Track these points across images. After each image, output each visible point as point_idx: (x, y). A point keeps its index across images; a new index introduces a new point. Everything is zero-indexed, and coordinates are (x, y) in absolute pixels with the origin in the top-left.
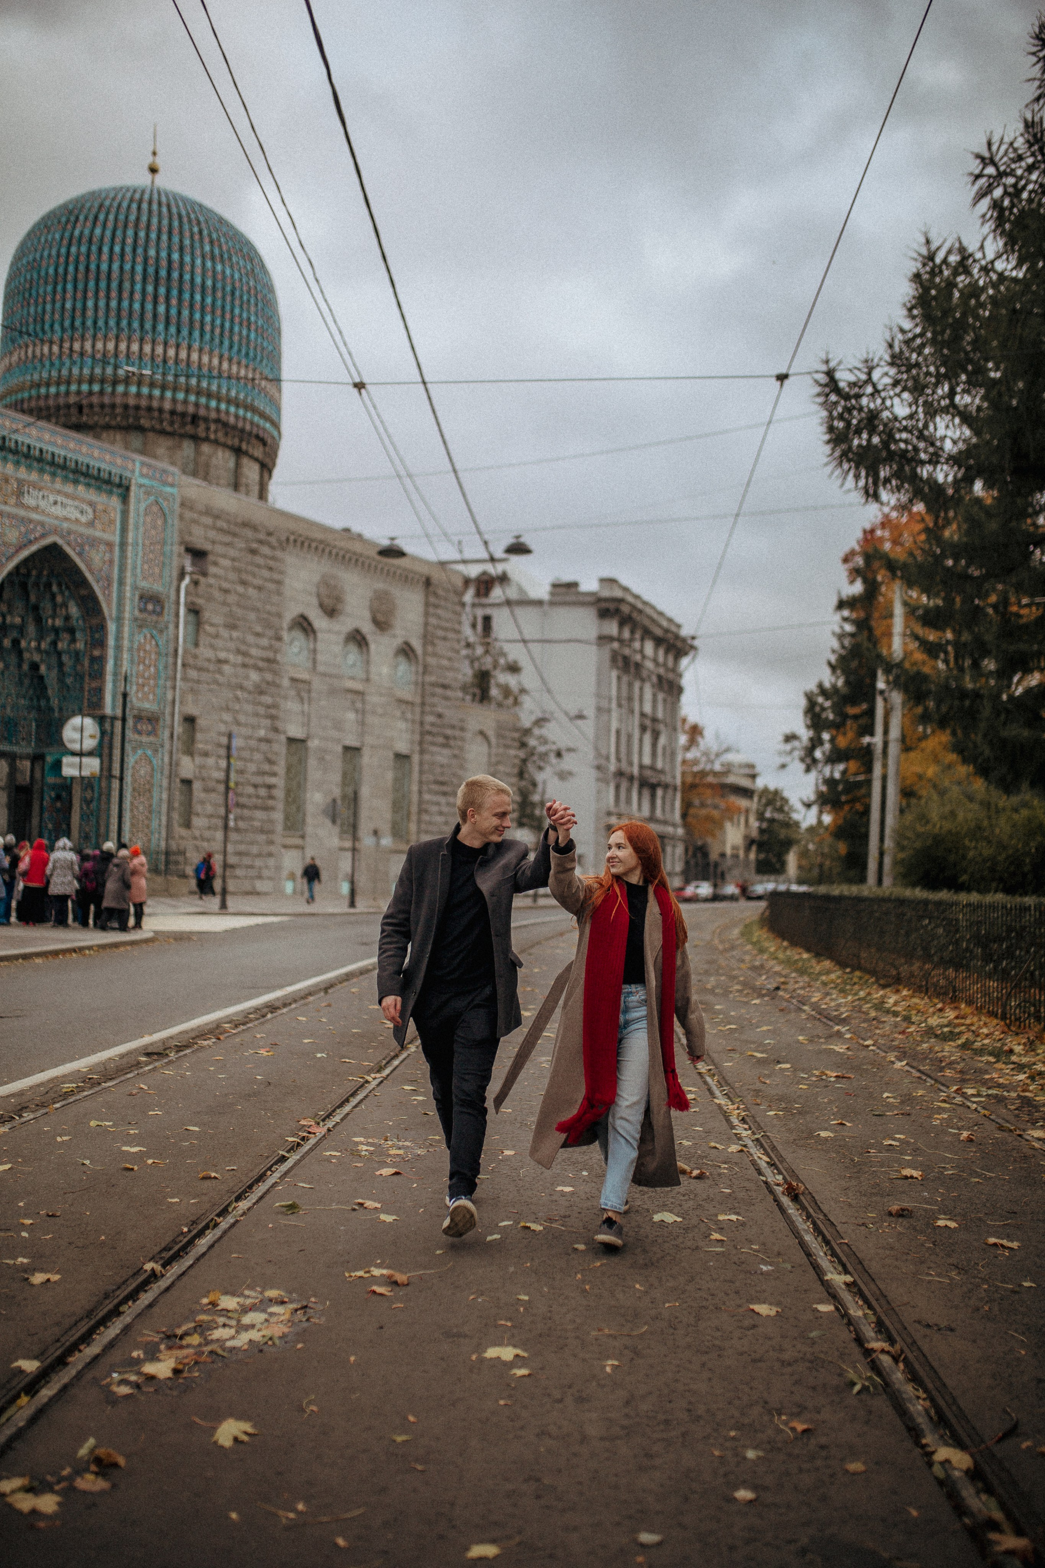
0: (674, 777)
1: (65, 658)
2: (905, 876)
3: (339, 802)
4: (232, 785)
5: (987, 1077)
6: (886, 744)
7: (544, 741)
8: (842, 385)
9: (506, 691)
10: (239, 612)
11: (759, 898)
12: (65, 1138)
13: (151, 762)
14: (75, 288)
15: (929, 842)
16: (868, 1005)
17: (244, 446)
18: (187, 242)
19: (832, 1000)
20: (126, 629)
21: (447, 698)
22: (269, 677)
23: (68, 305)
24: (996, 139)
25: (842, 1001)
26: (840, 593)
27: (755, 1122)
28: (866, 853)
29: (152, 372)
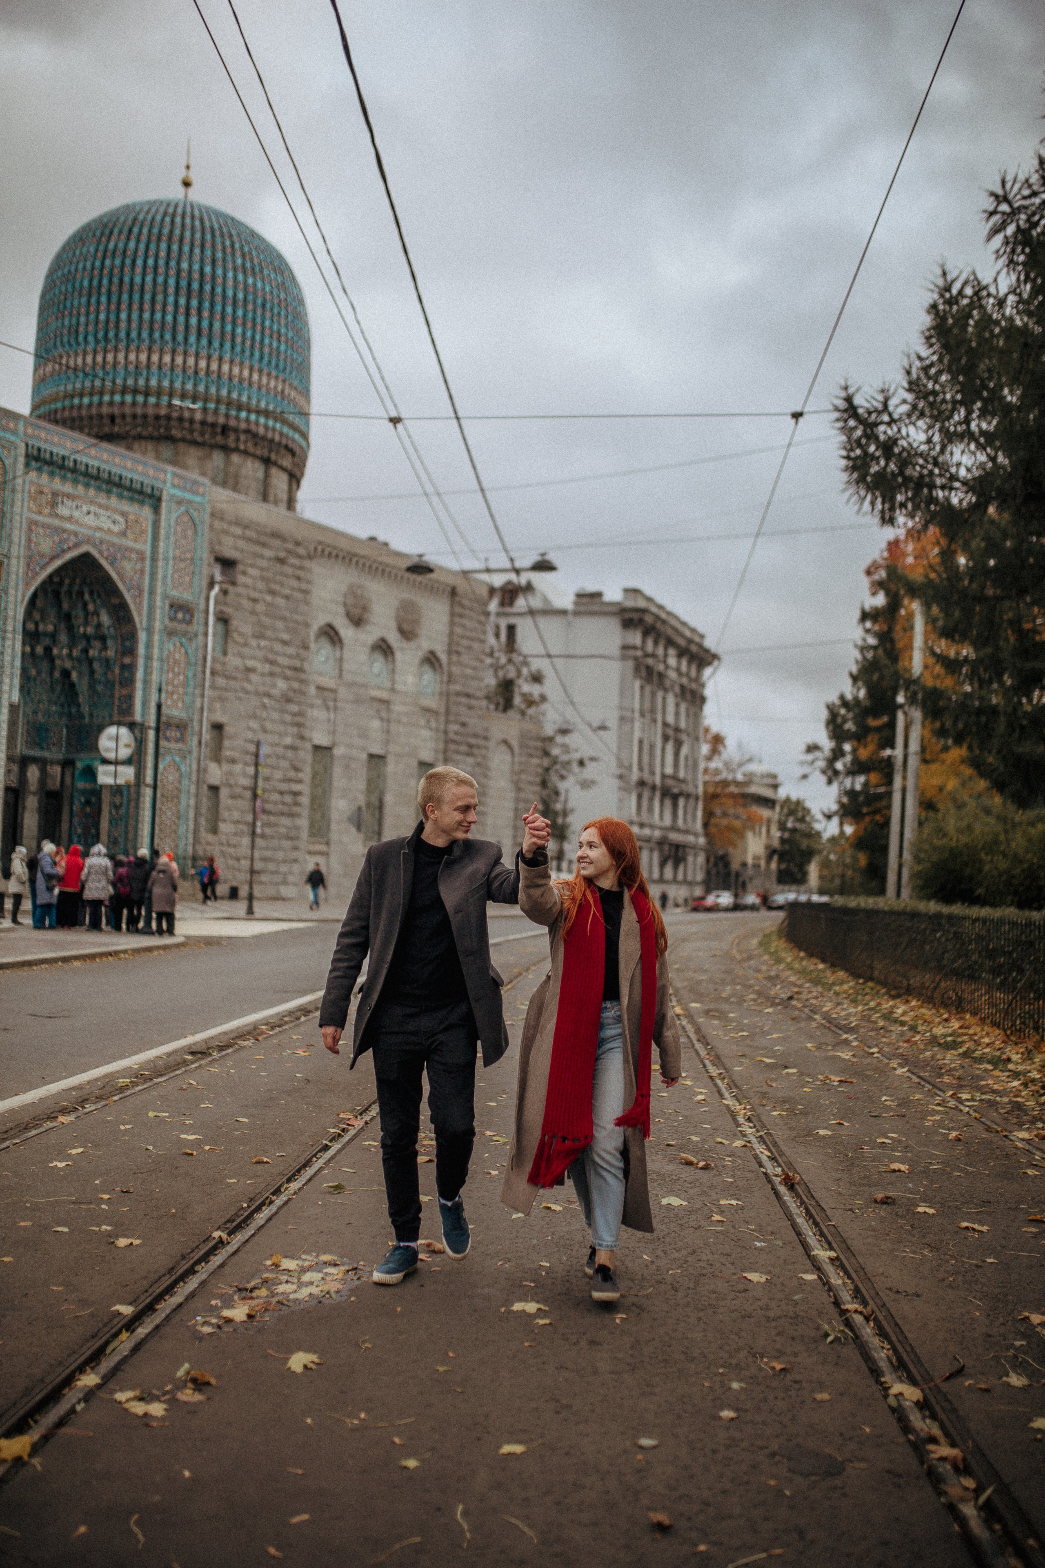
0: (696, 787)
1: (96, 665)
2: (922, 888)
3: (364, 809)
4: (259, 792)
5: (983, 1083)
6: (906, 757)
7: (566, 748)
8: (860, 411)
9: (530, 702)
10: (266, 620)
11: (780, 908)
12: (128, 1127)
13: (179, 769)
14: (109, 300)
15: (946, 855)
16: (878, 1015)
17: (273, 456)
18: (219, 255)
19: (843, 1009)
20: (156, 637)
21: (470, 708)
22: (296, 685)
23: (102, 317)
24: (1009, 178)
25: (853, 1010)
26: (862, 604)
27: (760, 1121)
28: (885, 865)
29: (183, 383)
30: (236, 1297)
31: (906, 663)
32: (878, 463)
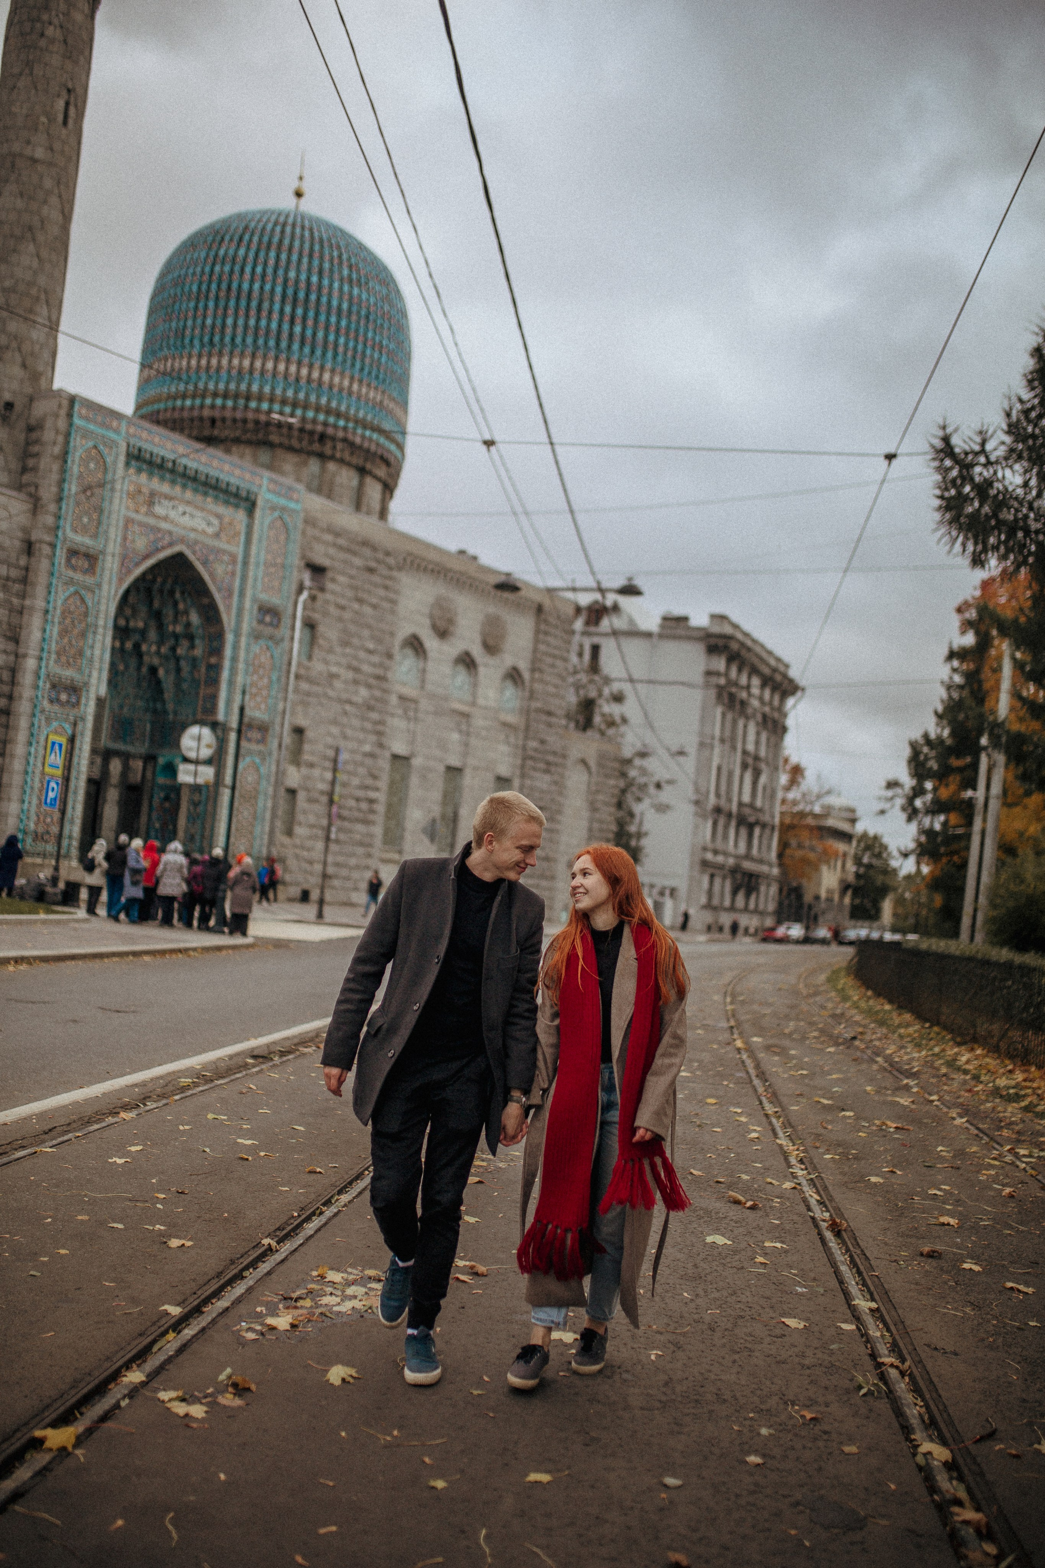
0: (773, 817)
1: (183, 663)
2: (996, 933)
3: (438, 822)
4: (336, 798)
6: (987, 799)
7: (644, 771)
8: (957, 450)
9: (611, 724)
10: (352, 628)
11: (850, 944)
12: (187, 1127)
13: (258, 770)
14: (216, 306)
15: (1023, 902)
16: (941, 1062)
17: (368, 466)
18: (327, 265)
19: (906, 1053)
20: (243, 640)
21: (550, 725)
22: (377, 693)
23: (209, 321)
25: (916, 1055)
26: (951, 643)
27: (812, 1163)
28: (961, 908)
29: (284, 390)
30: (281, 1306)
31: (993, 703)
32: (972, 505)
